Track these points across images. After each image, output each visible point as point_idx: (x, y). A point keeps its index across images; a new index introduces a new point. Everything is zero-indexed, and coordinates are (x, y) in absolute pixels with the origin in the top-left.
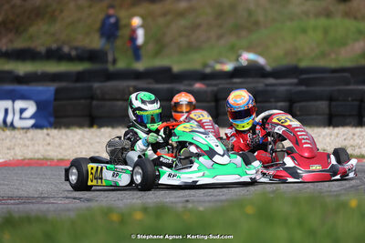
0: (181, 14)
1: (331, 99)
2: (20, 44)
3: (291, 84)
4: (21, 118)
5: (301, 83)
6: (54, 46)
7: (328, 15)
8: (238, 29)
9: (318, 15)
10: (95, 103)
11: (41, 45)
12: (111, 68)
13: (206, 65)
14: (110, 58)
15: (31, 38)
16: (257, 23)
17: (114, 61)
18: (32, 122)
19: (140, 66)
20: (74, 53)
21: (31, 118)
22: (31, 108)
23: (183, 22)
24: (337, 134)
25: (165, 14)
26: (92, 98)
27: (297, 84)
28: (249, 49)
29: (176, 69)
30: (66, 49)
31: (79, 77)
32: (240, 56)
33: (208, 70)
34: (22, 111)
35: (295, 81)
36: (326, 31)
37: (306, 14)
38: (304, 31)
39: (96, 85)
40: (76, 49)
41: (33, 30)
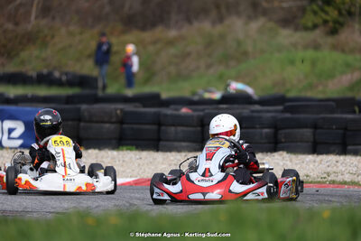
0: (171, 43)
1: (315, 127)
2: (11, 68)
3: (276, 111)
4: (9, 138)
5: (286, 110)
6: (45, 71)
7: (317, 47)
8: (226, 59)
9: (306, 47)
10: (82, 124)
11: (32, 69)
12: (100, 93)
13: (194, 94)
14: (100, 84)
15: (23, 62)
16: (245, 54)
17: (104, 87)
18: (20, 142)
19: (129, 93)
20: (64, 78)
21: (20, 138)
22: (20, 128)
23: (172, 51)
24: (321, 160)
25: (155, 43)
26: (80, 120)
27: (282, 112)
28: (237, 79)
29: (165, 95)
30: (57, 74)
31: (69, 100)
32: (229, 85)
33: (196, 98)
34: (11, 131)
35: (280, 108)
36: (314, 63)
37: (295, 45)
38: (292, 62)
39: (84, 107)
40: (66, 74)
41: (24, 55)
